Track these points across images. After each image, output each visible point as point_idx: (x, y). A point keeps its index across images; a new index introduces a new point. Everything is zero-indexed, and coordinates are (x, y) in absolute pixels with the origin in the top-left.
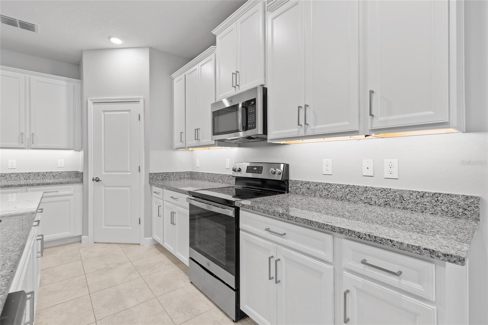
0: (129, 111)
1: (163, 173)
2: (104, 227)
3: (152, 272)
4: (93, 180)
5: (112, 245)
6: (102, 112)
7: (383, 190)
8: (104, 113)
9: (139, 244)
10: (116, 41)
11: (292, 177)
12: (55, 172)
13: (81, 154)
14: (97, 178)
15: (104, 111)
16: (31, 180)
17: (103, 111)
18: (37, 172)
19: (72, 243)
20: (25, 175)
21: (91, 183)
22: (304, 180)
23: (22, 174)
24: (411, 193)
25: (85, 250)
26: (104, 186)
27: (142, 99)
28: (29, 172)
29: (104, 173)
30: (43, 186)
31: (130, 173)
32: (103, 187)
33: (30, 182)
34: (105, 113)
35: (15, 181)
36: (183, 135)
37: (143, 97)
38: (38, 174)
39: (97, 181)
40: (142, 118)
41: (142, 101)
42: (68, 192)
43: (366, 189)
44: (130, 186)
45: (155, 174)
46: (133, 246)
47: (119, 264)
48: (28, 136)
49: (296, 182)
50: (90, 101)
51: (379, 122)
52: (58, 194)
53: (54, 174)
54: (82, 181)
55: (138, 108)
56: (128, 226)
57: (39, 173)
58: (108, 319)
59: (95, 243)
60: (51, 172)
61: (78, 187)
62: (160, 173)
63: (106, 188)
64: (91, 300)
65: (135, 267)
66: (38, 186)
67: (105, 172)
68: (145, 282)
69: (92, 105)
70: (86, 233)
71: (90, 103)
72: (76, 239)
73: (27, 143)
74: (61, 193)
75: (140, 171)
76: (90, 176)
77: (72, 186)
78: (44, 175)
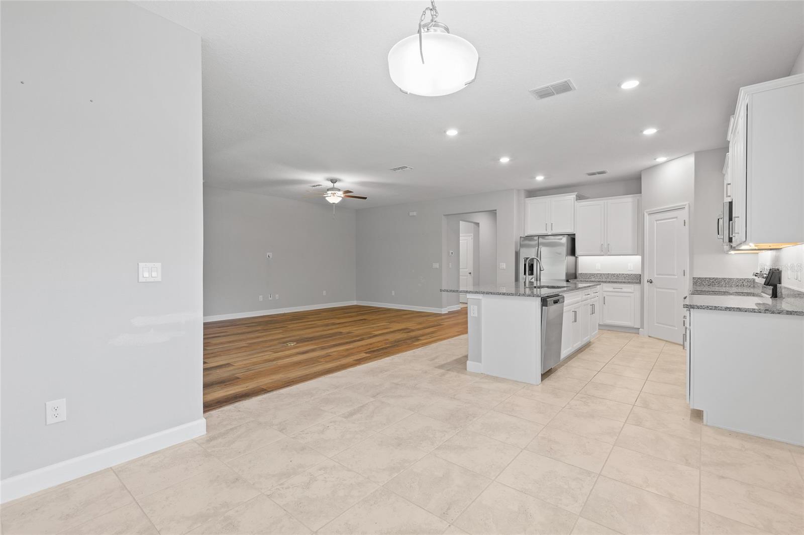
0: (676, 217)
1: (710, 278)
2: (656, 324)
4: (648, 282)
10: (661, 159)
12: (626, 274)
13: (639, 258)
14: (651, 280)
15: (656, 221)
16: (609, 279)
18: (613, 273)
19: (633, 332)
20: (606, 275)
21: (646, 284)
23: (604, 274)
25: (638, 338)
27: (687, 206)
30: (612, 283)
31: (677, 277)
32: (655, 289)
34: (658, 222)
35: (600, 279)
37: (688, 203)
38: (614, 275)
39: (651, 282)
40: (687, 223)
41: (687, 207)
42: (630, 290)
44: (677, 289)
45: (699, 278)
46: (676, 345)
48: (606, 246)
52: (622, 290)
53: (625, 276)
54: (640, 283)
55: (684, 215)
56: (675, 326)
59: (650, 337)
61: (637, 286)
62: (706, 278)
63: (658, 290)
66: (609, 283)
70: (642, 327)
71: (646, 214)
72: (636, 331)
73: (605, 251)
74: (624, 290)
75: (684, 275)
76: (646, 278)
77: (633, 286)
78: (618, 276)
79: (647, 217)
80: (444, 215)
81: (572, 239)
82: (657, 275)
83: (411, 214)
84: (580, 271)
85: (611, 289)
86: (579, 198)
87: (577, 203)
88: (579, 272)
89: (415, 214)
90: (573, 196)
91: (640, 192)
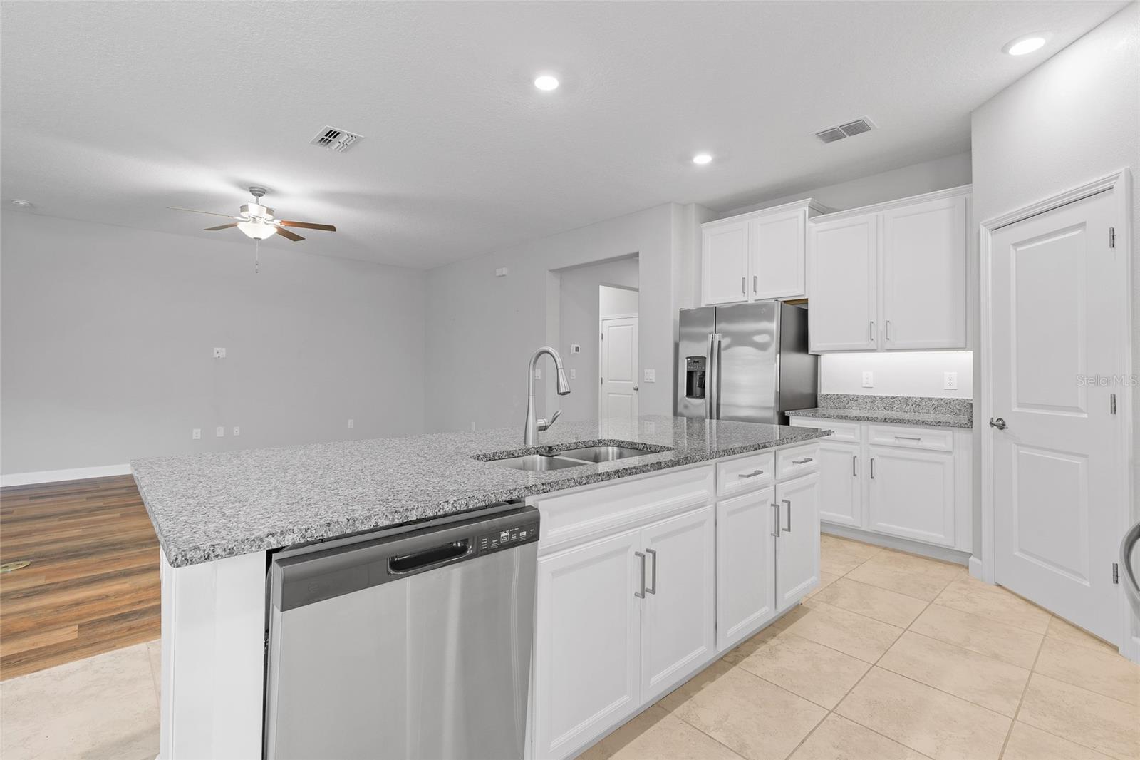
0: (1083, 225)
2: (1017, 553)
3: (1061, 734)
4: (992, 424)
5: (1035, 609)
6: (1011, 246)
8: (1016, 250)
9: (1116, 649)
10: (1026, 47)
12: (938, 400)
14: (1000, 419)
15: (1016, 245)
16: (893, 412)
17: (1013, 245)
19: (951, 564)
20: (886, 401)
21: (988, 433)
23: (881, 397)
25: (960, 589)
26: (1018, 445)
27: (1122, 176)
28: (891, 395)
29: (1016, 409)
30: (891, 424)
31: (1085, 416)
32: (1014, 447)
33: (893, 414)
34: (1019, 249)
35: (871, 411)
37: (1122, 169)
38: (906, 401)
39: (1002, 427)
40: (1120, 239)
41: (1120, 185)
44: (1086, 456)
46: (1091, 644)
47: (996, 657)
48: (880, 327)
50: (984, 228)
52: (922, 445)
53: (936, 404)
54: (969, 424)
55: (1110, 210)
56: (1081, 576)
57: (908, 399)
58: (851, 726)
59: (999, 587)
60: (930, 399)
61: (962, 436)
63: (1023, 450)
64: (864, 675)
65: (1026, 689)
66: (883, 423)
67: (1018, 407)
68: (1008, 737)
69: (989, 235)
70: (978, 552)
71: (984, 231)
72: (960, 561)
73: (879, 340)
74: (925, 443)
75: (1114, 411)
76: (985, 415)
77: (950, 432)
78: (918, 403)
79: (987, 239)
80: (550, 271)
81: (799, 313)
82: (1020, 405)
83: (499, 272)
84: (824, 389)
85: (890, 440)
86: (818, 210)
87: (812, 224)
88: (822, 393)
89: (504, 271)
90: (800, 208)
91: (968, 180)
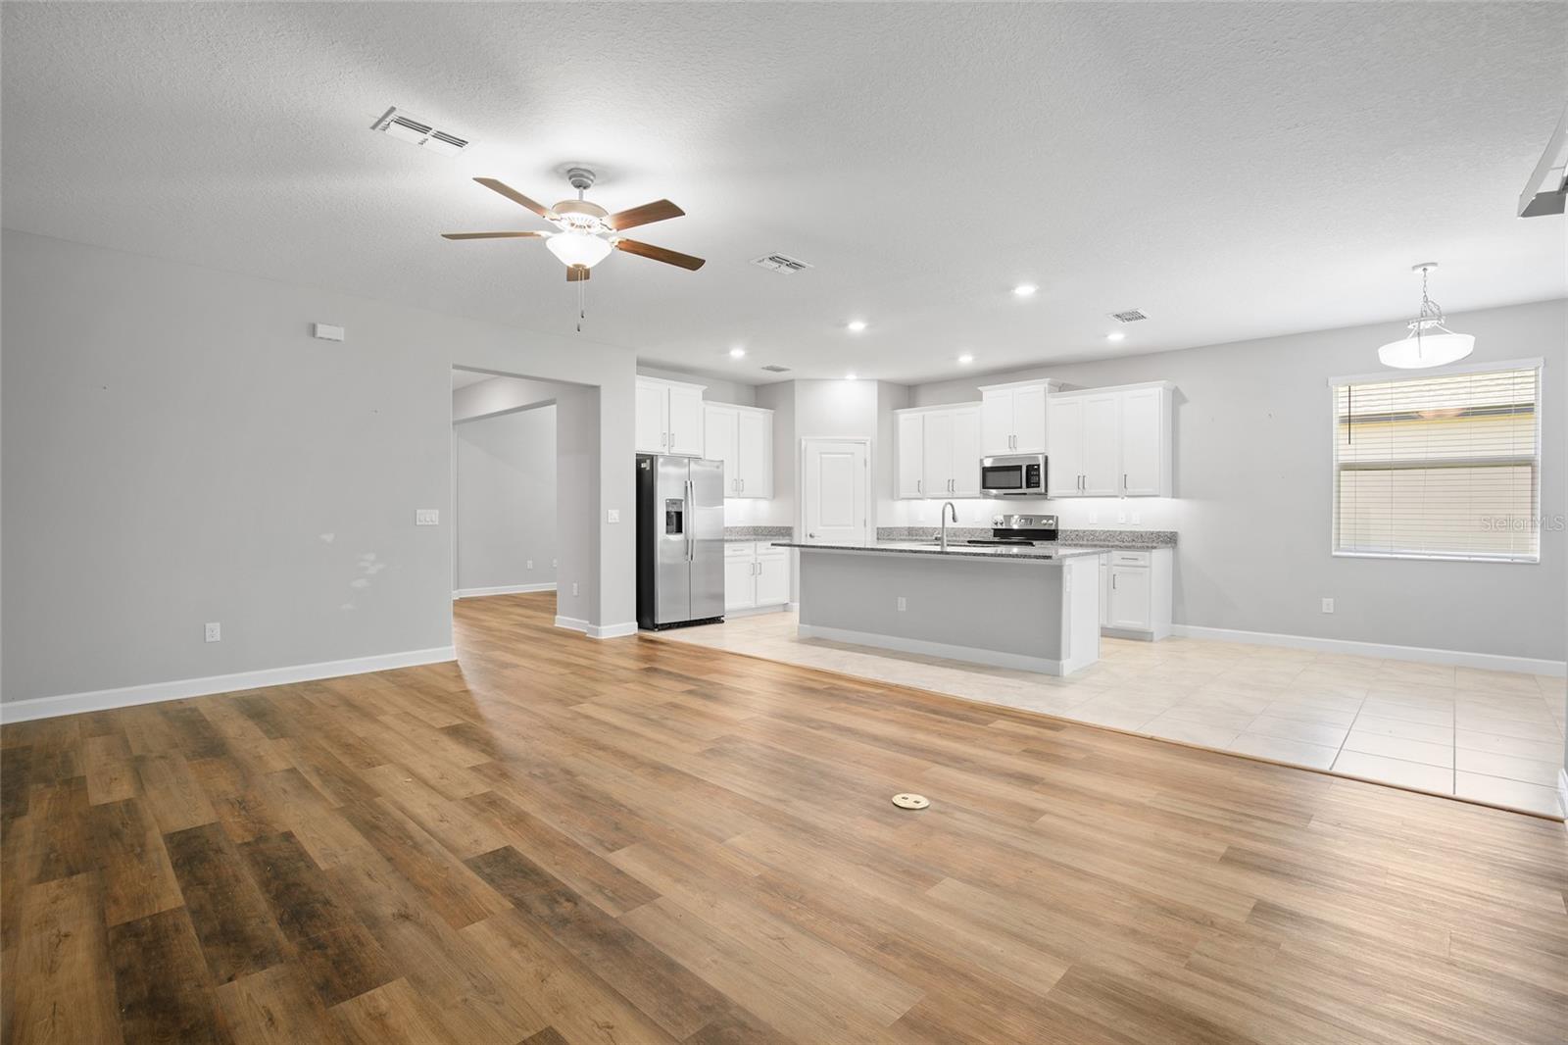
7: (1131, 532)
11: (1060, 528)
15: (821, 453)
22: (1073, 529)
24: (1146, 532)
34: (823, 455)
36: (921, 484)
39: (813, 537)
40: (869, 464)
41: (868, 443)
43: (1121, 532)
49: (1062, 531)
51: (1130, 491)
54: (791, 538)
67: (821, 527)
75: (865, 525)
87: (705, 405)
90: (700, 391)
